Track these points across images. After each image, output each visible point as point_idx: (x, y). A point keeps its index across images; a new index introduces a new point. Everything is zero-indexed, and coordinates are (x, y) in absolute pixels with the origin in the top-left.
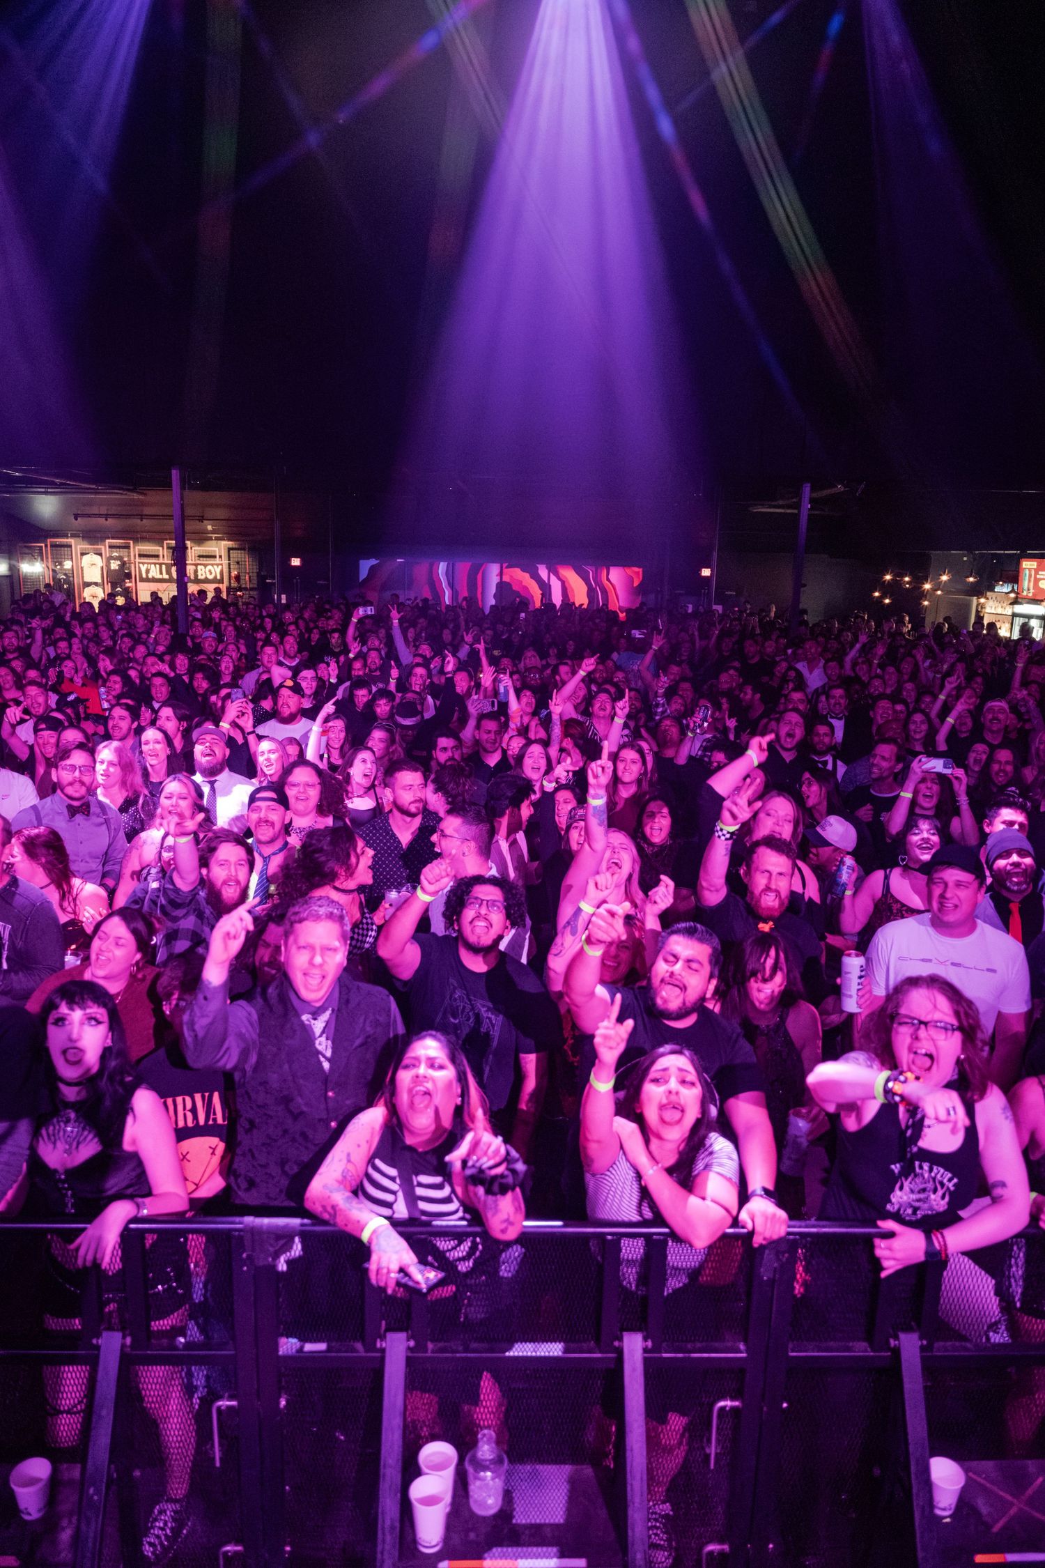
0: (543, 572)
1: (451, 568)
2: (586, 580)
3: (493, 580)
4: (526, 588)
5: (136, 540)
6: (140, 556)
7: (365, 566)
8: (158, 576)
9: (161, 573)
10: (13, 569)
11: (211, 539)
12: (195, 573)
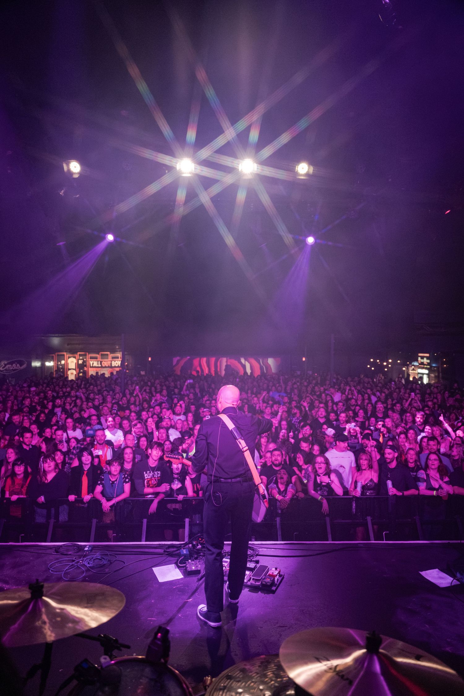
0: (243, 360)
1: (208, 360)
2: (259, 363)
3: (224, 364)
4: (237, 367)
5: (89, 352)
6: (91, 358)
7: (175, 359)
9: (98, 364)
10: (43, 364)
11: (117, 351)
12: (111, 364)
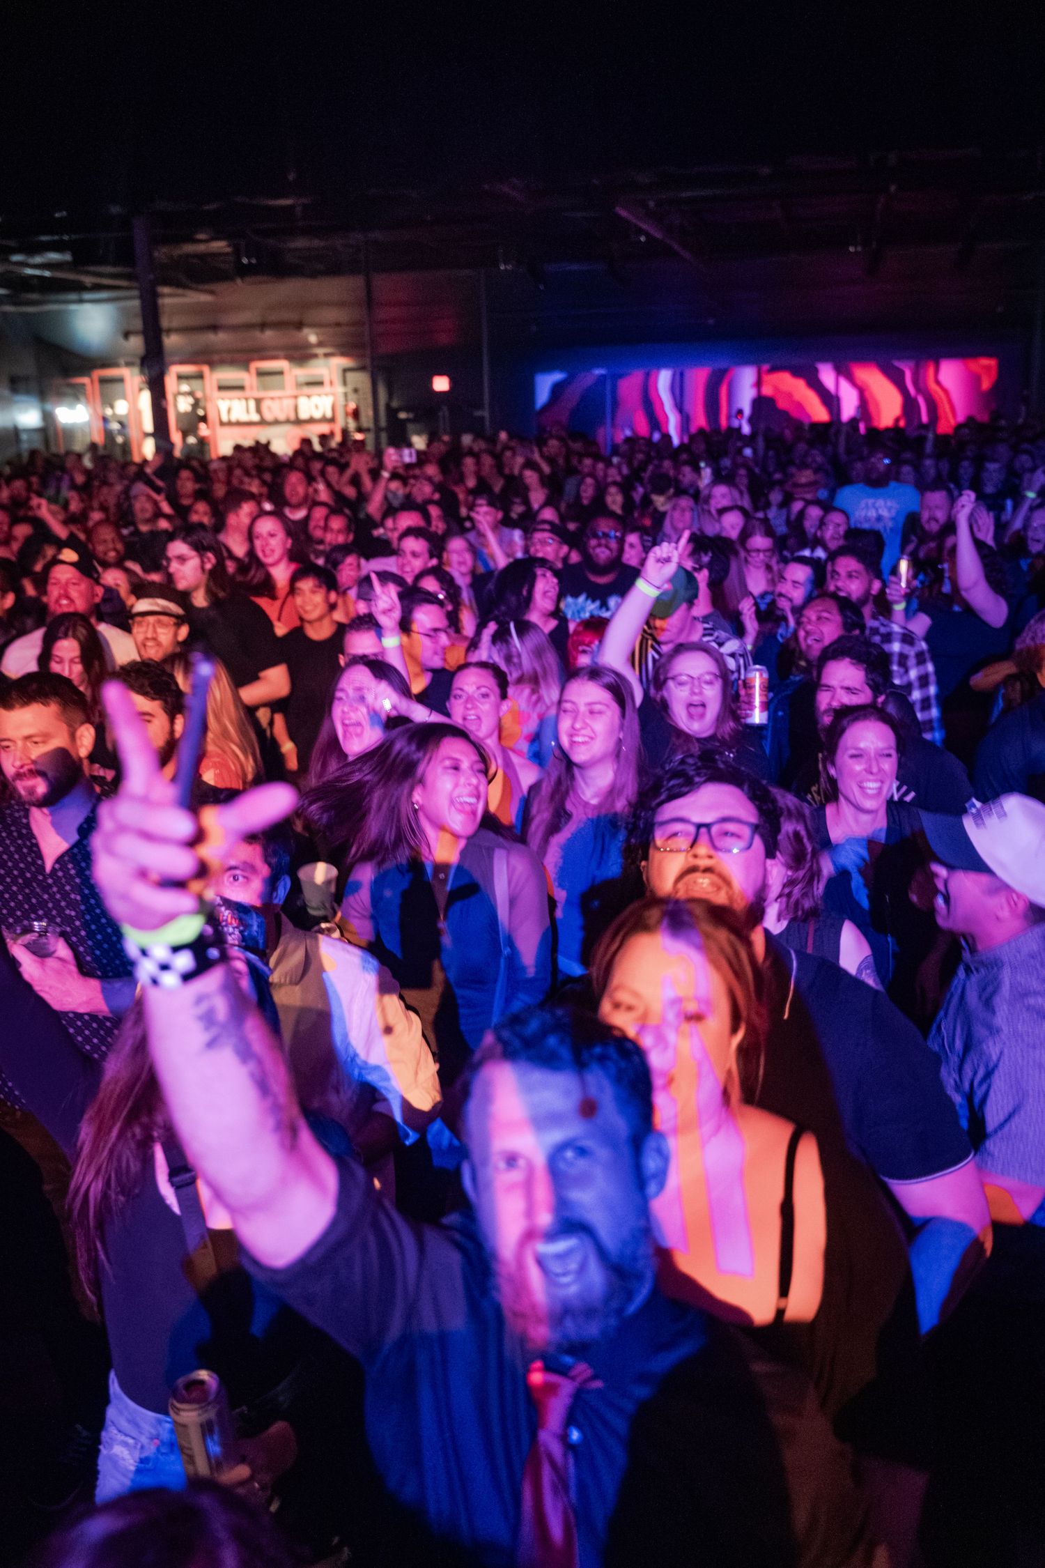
0: (828, 376)
1: (678, 377)
2: (898, 382)
3: (745, 396)
4: (800, 406)
5: (212, 364)
6: (222, 388)
7: (544, 385)
8: (244, 418)
9: (248, 411)
10: (48, 417)
11: (315, 356)
12: (296, 409)
